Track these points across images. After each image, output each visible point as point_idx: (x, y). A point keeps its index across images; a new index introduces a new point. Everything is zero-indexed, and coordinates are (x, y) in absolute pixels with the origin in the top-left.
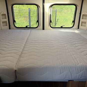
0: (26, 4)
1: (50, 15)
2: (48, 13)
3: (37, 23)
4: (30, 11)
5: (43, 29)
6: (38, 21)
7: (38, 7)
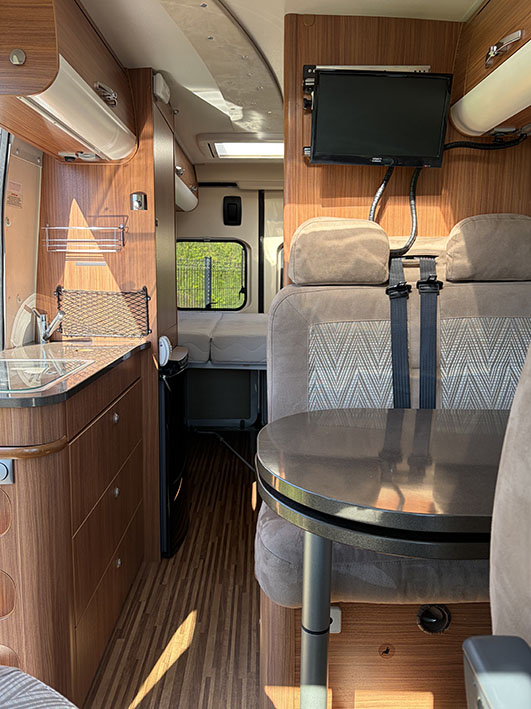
0: (212, 241)
1: (282, 270)
2: (273, 264)
3: (243, 295)
4: (210, 266)
5: (261, 310)
6: (244, 290)
7: (244, 249)
